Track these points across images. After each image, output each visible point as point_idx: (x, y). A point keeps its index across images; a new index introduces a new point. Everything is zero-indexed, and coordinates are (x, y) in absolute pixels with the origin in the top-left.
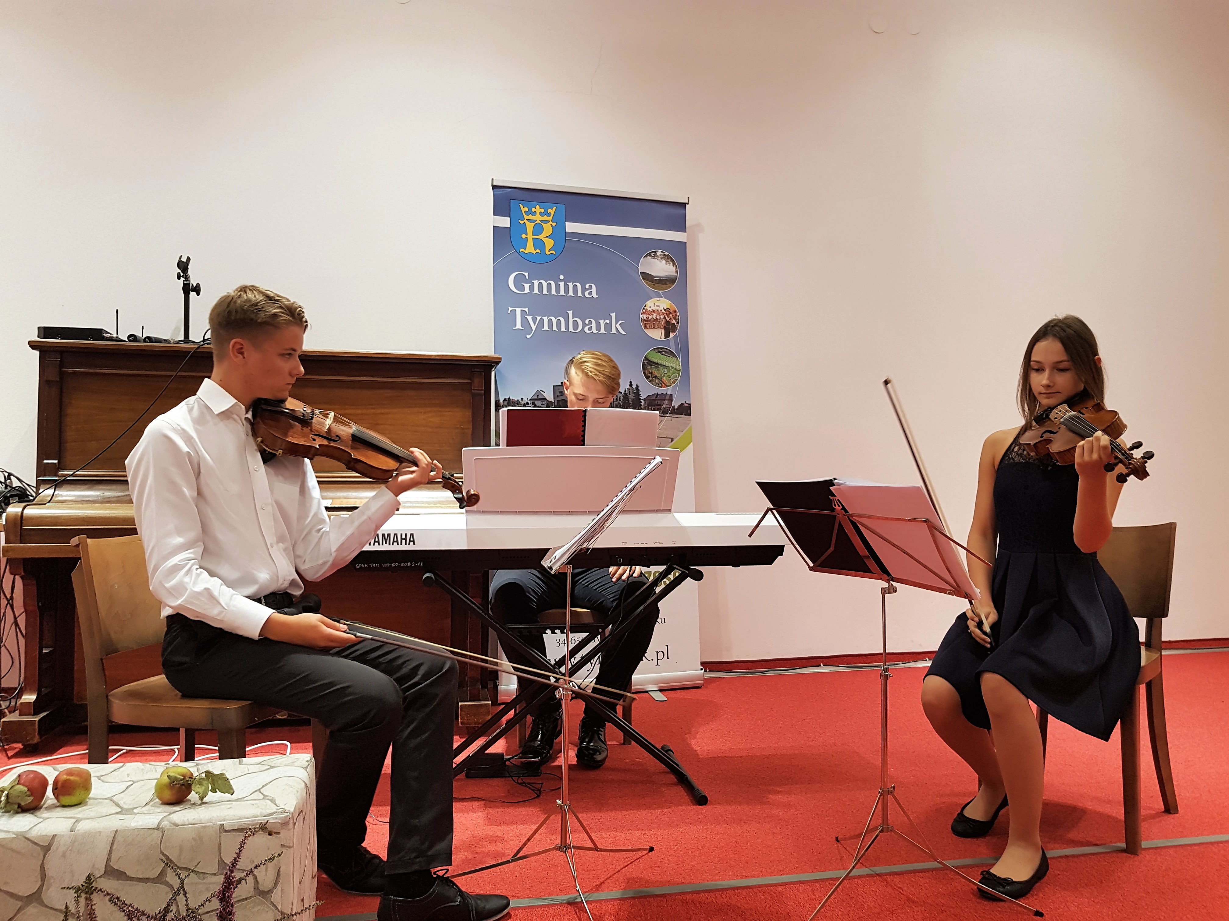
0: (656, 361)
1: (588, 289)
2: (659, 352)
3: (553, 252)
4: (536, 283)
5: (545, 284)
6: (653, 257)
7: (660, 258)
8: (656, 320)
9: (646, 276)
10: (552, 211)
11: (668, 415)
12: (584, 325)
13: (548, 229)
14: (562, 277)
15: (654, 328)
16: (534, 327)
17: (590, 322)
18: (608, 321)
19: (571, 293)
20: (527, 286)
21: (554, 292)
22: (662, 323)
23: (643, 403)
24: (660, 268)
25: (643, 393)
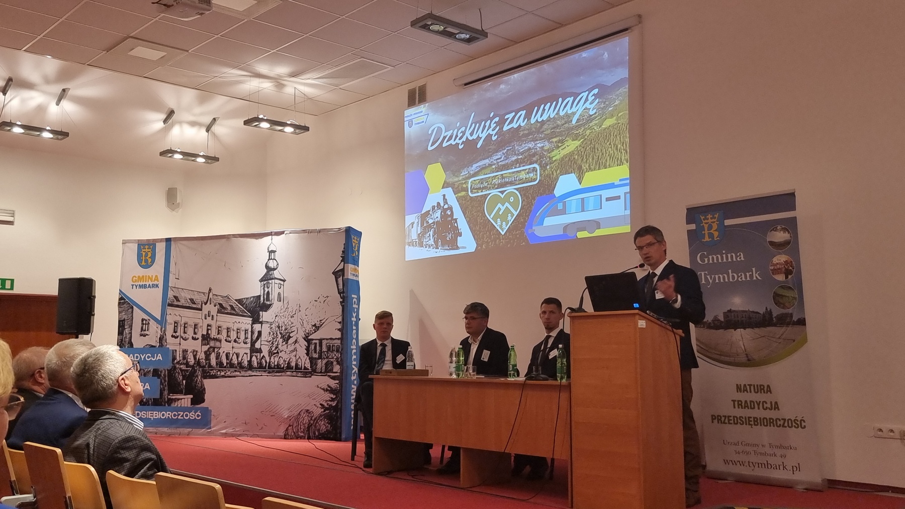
0: (781, 294)
1: (739, 256)
2: (783, 288)
3: (718, 238)
4: (710, 257)
5: (715, 257)
6: (775, 231)
7: (780, 231)
8: (779, 269)
9: (772, 243)
10: (717, 216)
11: (791, 326)
12: (738, 277)
13: (715, 226)
14: (724, 252)
15: (779, 274)
16: (711, 281)
17: (741, 275)
18: (751, 273)
19: (730, 260)
20: (706, 259)
21: (720, 261)
22: (783, 270)
23: (774, 319)
24: (780, 236)
25: (775, 315)
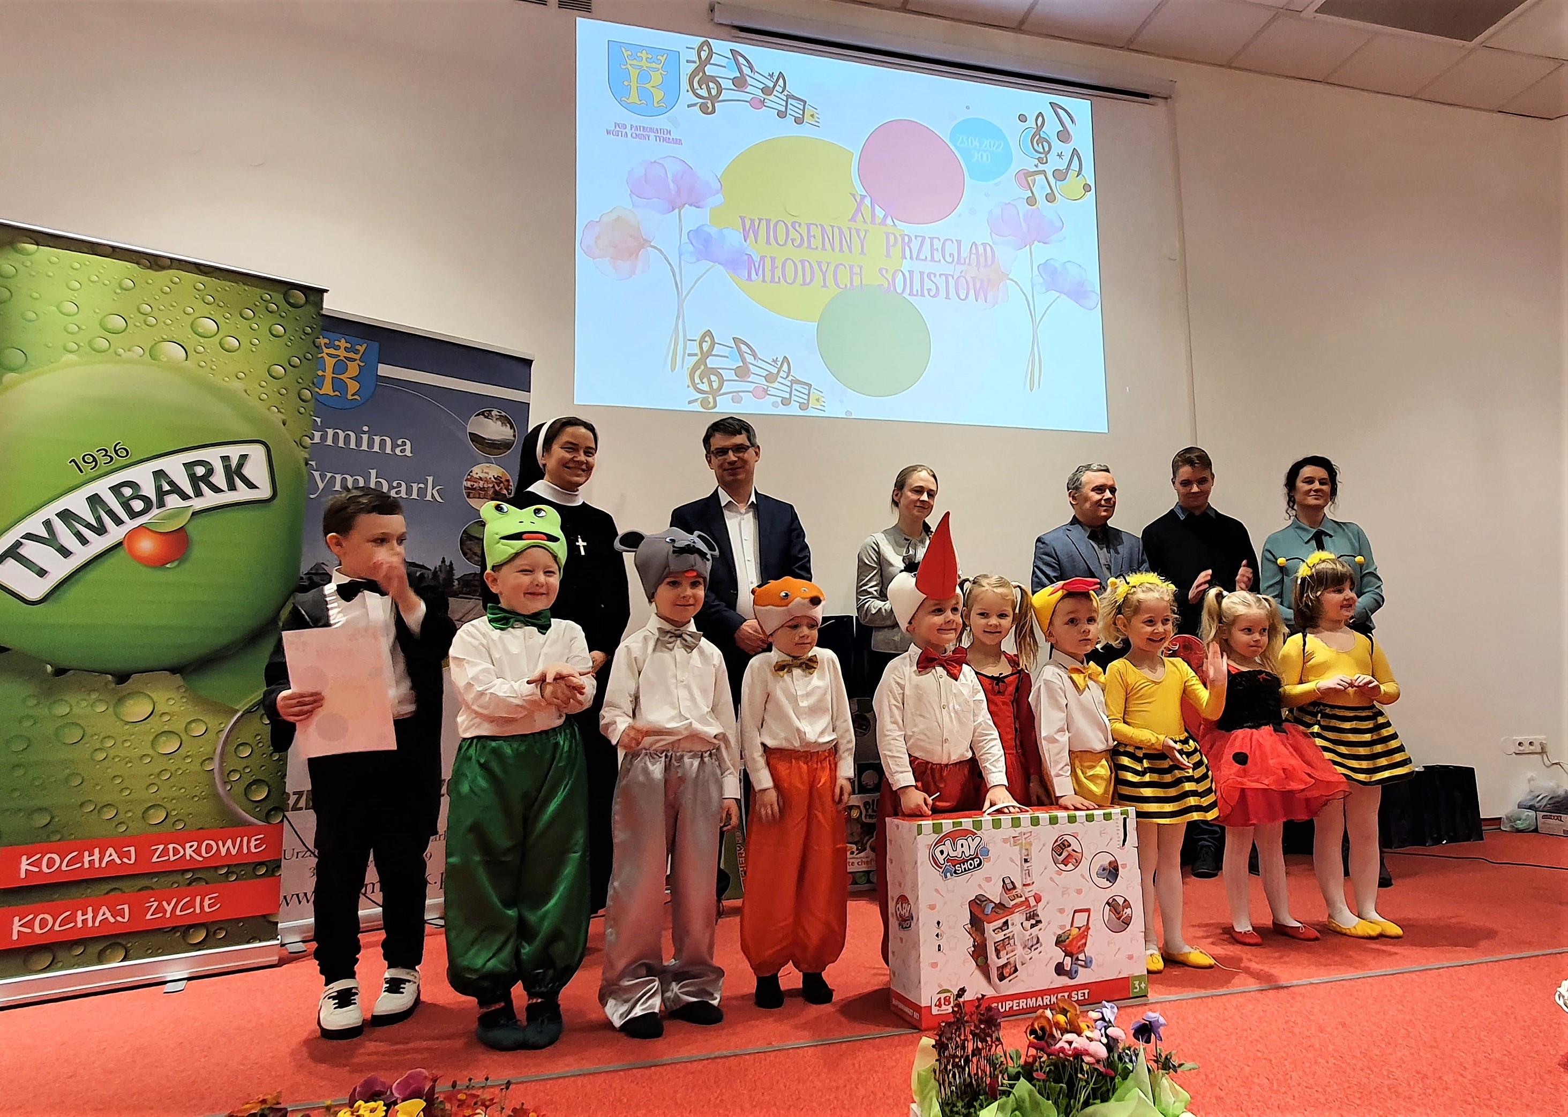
1: (399, 446)
3: (357, 397)
4: (330, 432)
5: (342, 435)
6: (487, 417)
7: (494, 419)
8: (482, 489)
9: (475, 438)
10: (361, 349)
12: (391, 487)
13: (353, 368)
14: (366, 429)
15: (479, 498)
16: (322, 486)
17: (399, 485)
18: (422, 485)
19: (376, 449)
20: (317, 435)
21: (353, 445)
22: (491, 492)
23: (456, 583)
24: (495, 430)
25: (458, 574)
